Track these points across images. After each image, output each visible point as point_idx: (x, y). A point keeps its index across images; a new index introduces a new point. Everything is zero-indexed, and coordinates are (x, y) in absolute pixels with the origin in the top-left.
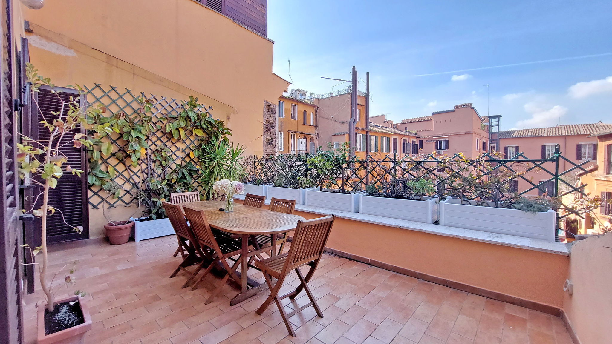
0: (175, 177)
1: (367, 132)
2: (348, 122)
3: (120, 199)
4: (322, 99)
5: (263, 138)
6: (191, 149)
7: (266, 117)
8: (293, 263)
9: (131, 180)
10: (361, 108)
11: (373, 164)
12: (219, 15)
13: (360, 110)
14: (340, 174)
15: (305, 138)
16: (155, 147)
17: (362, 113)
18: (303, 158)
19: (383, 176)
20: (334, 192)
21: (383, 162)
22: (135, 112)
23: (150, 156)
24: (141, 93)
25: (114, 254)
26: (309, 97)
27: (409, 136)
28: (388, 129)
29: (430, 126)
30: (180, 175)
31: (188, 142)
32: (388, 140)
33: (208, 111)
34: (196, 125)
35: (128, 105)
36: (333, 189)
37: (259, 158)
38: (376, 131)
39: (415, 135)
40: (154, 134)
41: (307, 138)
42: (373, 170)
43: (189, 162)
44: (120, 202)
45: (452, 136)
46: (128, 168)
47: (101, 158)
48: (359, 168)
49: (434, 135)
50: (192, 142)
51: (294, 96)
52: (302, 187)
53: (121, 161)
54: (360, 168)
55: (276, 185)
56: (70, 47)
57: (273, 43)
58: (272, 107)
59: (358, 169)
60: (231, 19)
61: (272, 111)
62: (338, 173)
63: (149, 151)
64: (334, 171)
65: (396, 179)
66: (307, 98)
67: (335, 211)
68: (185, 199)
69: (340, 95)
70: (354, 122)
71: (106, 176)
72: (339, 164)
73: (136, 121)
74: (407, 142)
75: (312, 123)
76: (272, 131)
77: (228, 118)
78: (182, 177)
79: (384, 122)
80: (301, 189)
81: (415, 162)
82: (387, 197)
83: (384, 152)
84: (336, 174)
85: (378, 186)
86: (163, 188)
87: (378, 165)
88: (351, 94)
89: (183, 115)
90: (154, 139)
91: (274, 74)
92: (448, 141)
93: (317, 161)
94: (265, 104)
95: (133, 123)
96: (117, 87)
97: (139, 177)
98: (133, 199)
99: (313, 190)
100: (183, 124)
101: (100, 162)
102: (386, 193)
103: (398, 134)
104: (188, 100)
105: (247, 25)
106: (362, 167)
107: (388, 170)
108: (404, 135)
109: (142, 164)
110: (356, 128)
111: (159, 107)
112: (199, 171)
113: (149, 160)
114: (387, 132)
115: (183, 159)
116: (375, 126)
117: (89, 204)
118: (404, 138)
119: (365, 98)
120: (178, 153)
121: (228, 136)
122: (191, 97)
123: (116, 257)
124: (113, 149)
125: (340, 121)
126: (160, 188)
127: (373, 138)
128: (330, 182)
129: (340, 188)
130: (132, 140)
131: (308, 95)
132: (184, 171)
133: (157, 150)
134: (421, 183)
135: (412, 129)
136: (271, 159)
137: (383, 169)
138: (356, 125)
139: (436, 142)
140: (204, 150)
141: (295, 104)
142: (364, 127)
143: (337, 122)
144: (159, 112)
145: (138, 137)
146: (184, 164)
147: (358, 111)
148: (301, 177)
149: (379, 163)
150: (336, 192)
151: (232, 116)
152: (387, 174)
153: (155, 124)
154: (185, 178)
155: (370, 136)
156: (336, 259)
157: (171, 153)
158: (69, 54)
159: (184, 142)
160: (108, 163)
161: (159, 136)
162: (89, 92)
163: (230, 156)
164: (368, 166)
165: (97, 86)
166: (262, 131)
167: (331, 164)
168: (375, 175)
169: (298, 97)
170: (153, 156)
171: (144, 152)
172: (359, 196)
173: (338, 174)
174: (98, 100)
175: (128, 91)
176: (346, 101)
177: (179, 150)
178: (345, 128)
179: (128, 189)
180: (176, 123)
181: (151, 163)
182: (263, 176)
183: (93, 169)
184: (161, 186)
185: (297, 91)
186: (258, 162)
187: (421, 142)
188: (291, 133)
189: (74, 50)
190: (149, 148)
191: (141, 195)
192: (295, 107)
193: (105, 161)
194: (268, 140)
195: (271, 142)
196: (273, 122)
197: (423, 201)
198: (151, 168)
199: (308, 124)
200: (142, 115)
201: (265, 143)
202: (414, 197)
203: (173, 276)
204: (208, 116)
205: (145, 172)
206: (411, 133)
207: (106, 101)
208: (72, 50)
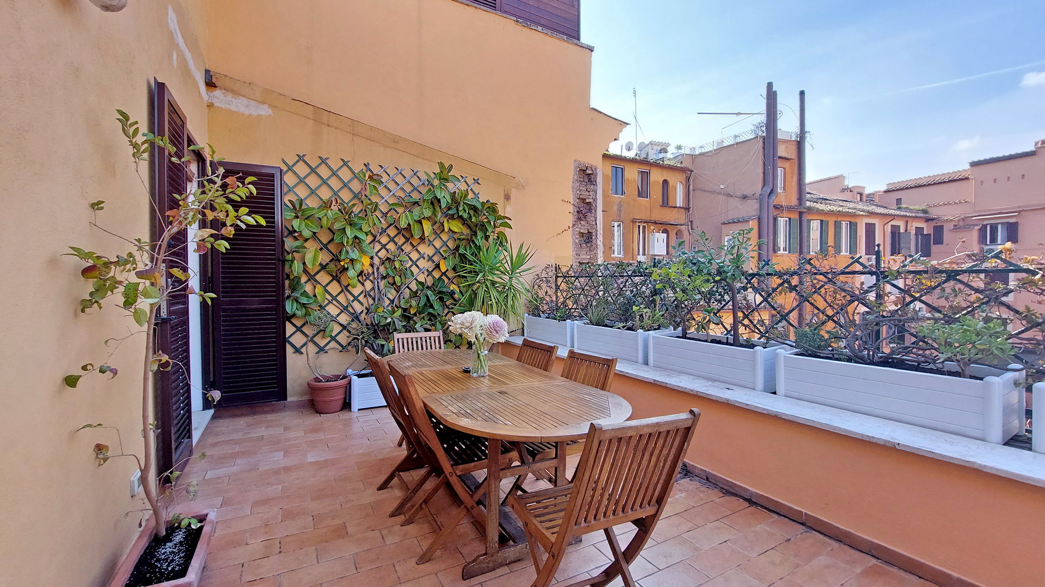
0: (414, 303)
1: (801, 213)
2: (757, 195)
3: (333, 339)
4: (702, 154)
5: (573, 231)
6: (443, 256)
7: (578, 192)
8: (585, 521)
9: (350, 309)
10: (787, 165)
11: (815, 279)
12: (491, 14)
13: (784, 169)
14: (729, 301)
15: (665, 231)
16: (386, 252)
17: (788, 176)
18: (646, 269)
19: (843, 308)
20: (713, 341)
21: (843, 273)
22: (356, 196)
23: (378, 268)
24: (365, 164)
25: (315, 430)
26: (673, 154)
27: (905, 216)
28: (852, 205)
29: (967, 191)
30: (423, 301)
31: (438, 244)
32: (853, 227)
33: (471, 187)
34: (450, 212)
35: (345, 185)
36: (711, 333)
37: (564, 270)
38: (823, 210)
39: (922, 215)
40: (384, 231)
41: (670, 231)
42: (814, 292)
43: (440, 278)
44: (333, 344)
45: (1028, 213)
46: (345, 289)
47: (305, 271)
48: (777, 288)
49: (976, 211)
50: (445, 244)
51: (643, 156)
52: (642, 328)
53: (336, 278)
54: (780, 288)
55: (591, 322)
56: (263, 102)
57: (592, 51)
58: (590, 172)
59: (774, 290)
60: (512, 17)
61: (590, 180)
62: (725, 300)
63: (377, 261)
64: (715, 295)
65: (883, 316)
66: (669, 155)
67: (717, 384)
68: (430, 342)
69: (737, 144)
70: (770, 193)
71: (311, 301)
72: (725, 280)
73: (356, 210)
74: (902, 230)
75: (679, 201)
76: (590, 218)
77: (507, 198)
78: (425, 304)
79: (843, 190)
80: (640, 331)
81: (941, 272)
82: (856, 362)
83: (843, 253)
84: (719, 301)
85: (828, 332)
86: (394, 322)
87: (830, 280)
88: (764, 139)
89: (429, 197)
90: (384, 240)
91: (593, 109)
92: (1016, 224)
93: (674, 274)
94: (576, 167)
95: (351, 214)
96: (328, 158)
97: (362, 304)
98: (353, 340)
99: (666, 335)
100: (428, 213)
101: (304, 279)
102: (852, 350)
103: (881, 214)
104: (438, 171)
105: (542, 25)
106: (786, 285)
107: (857, 292)
108: (894, 217)
109: (365, 283)
110: (776, 207)
111: (392, 186)
112: (455, 294)
113: (376, 276)
114: (850, 211)
115: (430, 273)
116: (820, 201)
117: (288, 345)
118: (894, 223)
119: (796, 143)
120: (422, 263)
121: (507, 231)
122: (441, 165)
123: (313, 437)
124: (324, 258)
125: (739, 193)
126: (389, 324)
127: (815, 225)
128: (705, 319)
129: (729, 332)
130: (347, 243)
131: (672, 150)
132: (429, 293)
133: (388, 259)
134: (966, 330)
135: (915, 202)
136: (587, 271)
137: (844, 290)
138: (774, 201)
139: (980, 230)
140: (463, 257)
141: (645, 168)
142: (794, 202)
143: (731, 196)
144: (391, 194)
145: (356, 237)
146: (430, 282)
147: (780, 171)
148: (642, 306)
149: (831, 277)
150: (719, 342)
151: (514, 194)
152: (856, 303)
153: (385, 215)
154: (432, 306)
155: (809, 221)
156: (714, 496)
157: (410, 263)
158: (262, 112)
159: (431, 243)
160: (316, 281)
161: (392, 235)
162: (290, 169)
163: (506, 265)
164: (801, 282)
165: (301, 158)
166: (570, 219)
167: (708, 281)
168: (821, 304)
169: (652, 157)
170: (382, 269)
171: (366, 261)
172: (775, 356)
173: (723, 303)
174: (301, 181)
175: (345, 163)
176: (752, 153)
177: (424, 258)
178: (751, 208)
179: (345, 323)
180: (416, 210)
181: (379, 281)
182: (570, 303)
183: (293, 290)
184: (392, 319)
185: (650, 146)
186: (561, 277)
187: (939, 230)
188: (638, 224)
189: (269, 104)
190: (377, 255)
191: (363, 333)
192: (645, 175)
193: (311, 278)
194: (582, 234)
195: (587, 238)
196: (592, 201)
197: (971, 377)
198: (379, 289)
199: (671, 204)
200: (366, 201)
201: (577, 241)
202: (940, 366)
203: (382, 487)
204: (470, 196)
205: (370, 296)
206: (911, 211)
207: (313, 181)
208: (266, 106)
